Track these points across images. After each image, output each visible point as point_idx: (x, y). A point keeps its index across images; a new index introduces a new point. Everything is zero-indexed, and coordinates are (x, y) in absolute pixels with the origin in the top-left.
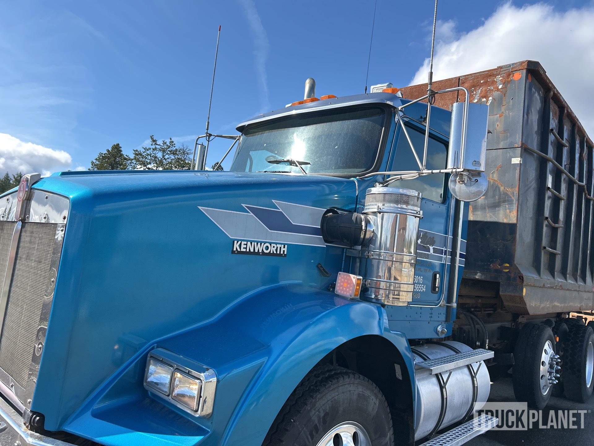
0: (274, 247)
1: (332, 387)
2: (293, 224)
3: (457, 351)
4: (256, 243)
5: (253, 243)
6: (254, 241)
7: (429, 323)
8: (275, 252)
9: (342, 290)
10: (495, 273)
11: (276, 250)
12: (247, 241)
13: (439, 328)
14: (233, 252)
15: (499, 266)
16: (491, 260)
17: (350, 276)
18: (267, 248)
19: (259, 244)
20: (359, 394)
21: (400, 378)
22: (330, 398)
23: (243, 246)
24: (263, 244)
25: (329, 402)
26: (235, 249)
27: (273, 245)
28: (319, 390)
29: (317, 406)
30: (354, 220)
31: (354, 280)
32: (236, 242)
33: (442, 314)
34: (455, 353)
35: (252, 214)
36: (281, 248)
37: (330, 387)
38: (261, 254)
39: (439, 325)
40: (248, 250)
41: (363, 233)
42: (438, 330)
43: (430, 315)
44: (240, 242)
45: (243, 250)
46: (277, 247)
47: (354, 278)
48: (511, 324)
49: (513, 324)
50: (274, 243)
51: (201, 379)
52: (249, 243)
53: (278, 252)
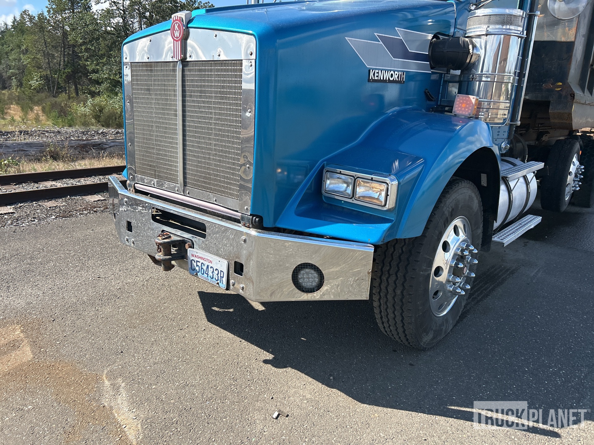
0: (396, 74)
1: (456, 190)
2: (410, 51)
3: (514, 165)
4: (384, 71)
5: (383, 71)
6: (384, 70)
7: (496, 140)
8: (397, 80)
9: (461, 110)
10: (547, 93)
11: (398, 77)
12: (379, 69)
13: (503, 145)
14: (369, 80)
15: (552, 85)
16: (544, 80)
17: (469, 97)
18: (392, 75)
19: (387, 71)
20: (469, 195)
21: (485, 185)
22: (454, 197)
23: (376, 75)
24: (389, 72)
25: (454, 201)
26: (371, 78)
27: (396, 72)
28: (448, 192)
29: (447, 204)
30: (462, 44)
31: (473, 101)
32: (371, 70)
33: (506, 132)
34: (513, 166)
35: (381, 43)
36: (401, 75)
37: (454, 189)
38: (387, 81)
39: (503, 142)
40: (379, 79)
41: (469, 57)
42: (502, 147)
43: (498, 133)
44: (374, 71)
45: (376, 78)
46: (399, 74)
47: (474, 98)
48: (535, 142)
49: (537, 143)
50: (396, 71)
51: (387, 182)
52: (380, 71)
53: (399, 80)
